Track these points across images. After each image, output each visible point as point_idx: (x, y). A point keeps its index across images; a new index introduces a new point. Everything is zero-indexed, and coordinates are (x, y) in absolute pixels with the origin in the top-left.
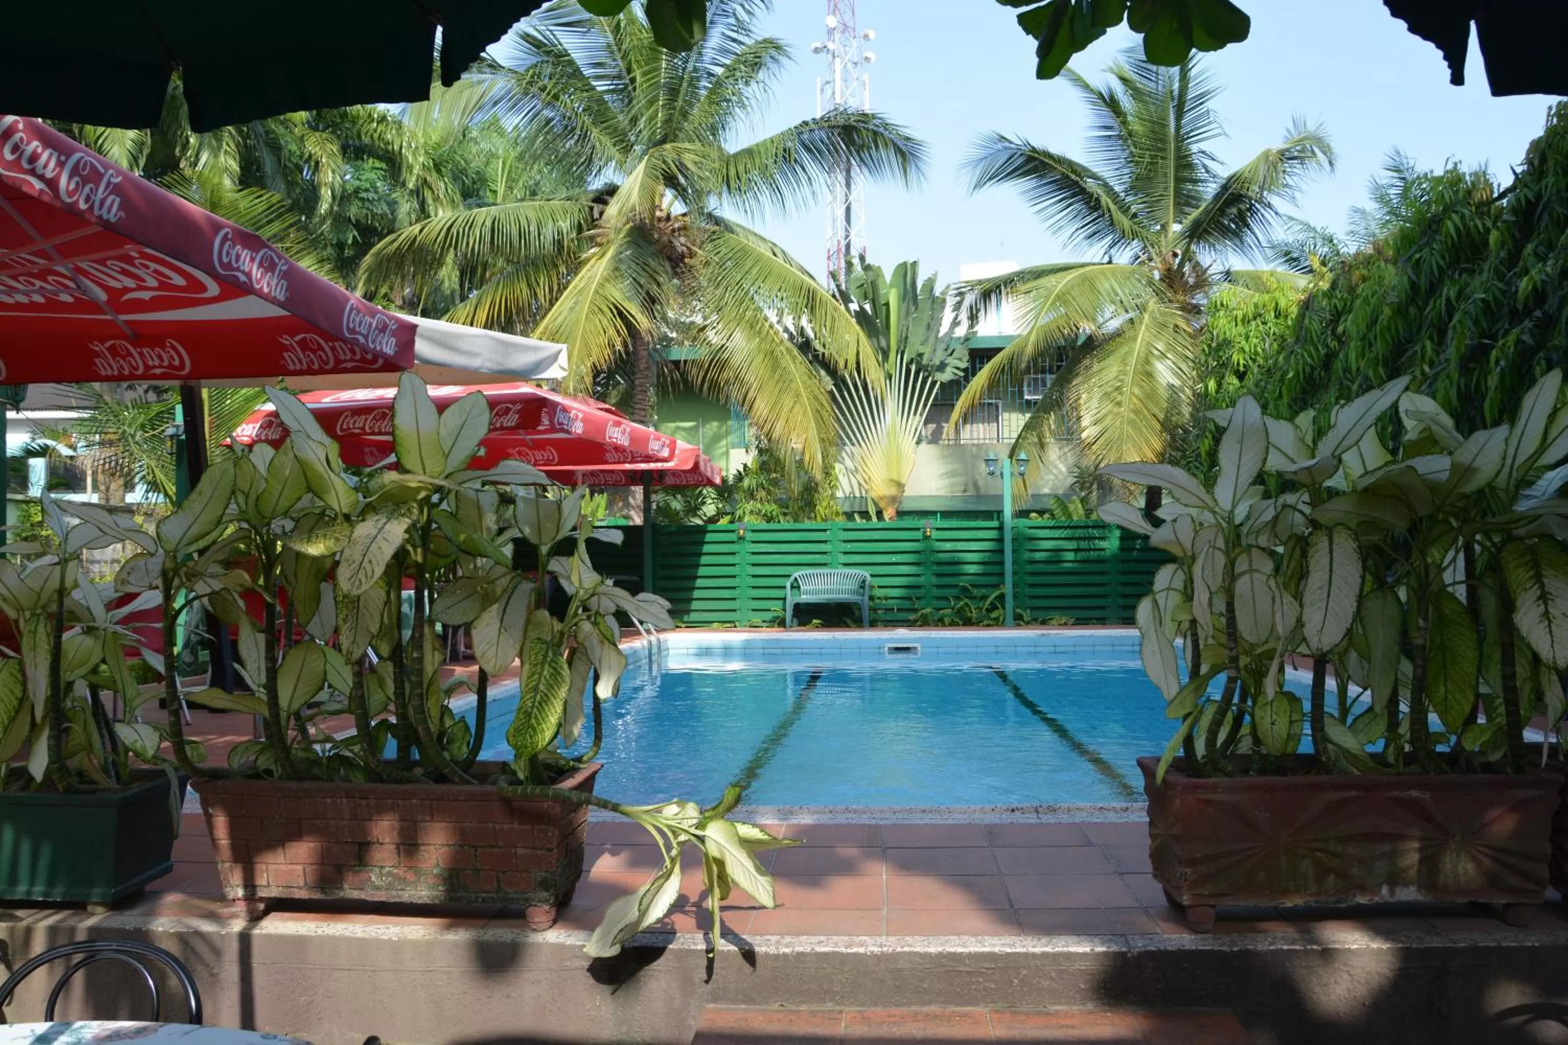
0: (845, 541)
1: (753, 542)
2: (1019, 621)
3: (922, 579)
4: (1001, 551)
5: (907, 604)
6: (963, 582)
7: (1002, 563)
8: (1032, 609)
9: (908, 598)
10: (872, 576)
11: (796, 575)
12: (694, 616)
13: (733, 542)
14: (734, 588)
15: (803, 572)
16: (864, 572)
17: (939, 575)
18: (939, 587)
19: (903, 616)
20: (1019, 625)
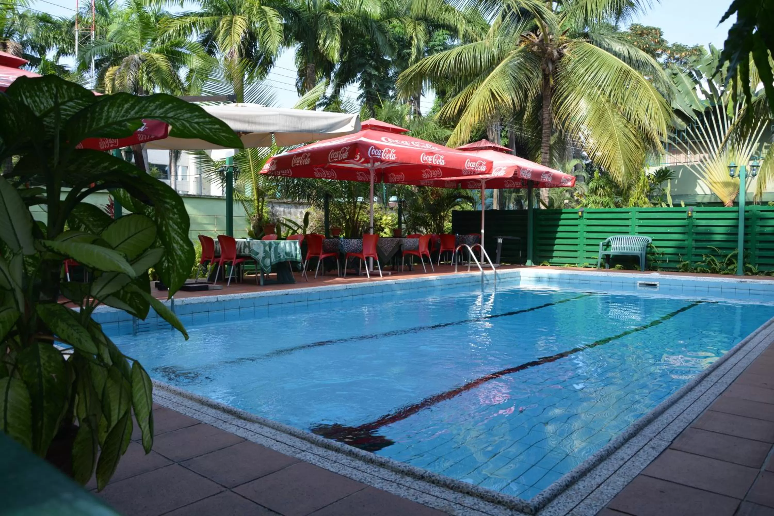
0: (640, 219)
1: (588, 219)
2: (747, 272)
3: (686, 243)
4: (736, 226)
5: (675, 258)
6: (713, 245)
7: (737, 234)
8: (760, 265)
9: (677, 254)
10: (653, 240)
11: (609, 238)
12: (554, 260)
13: (577, 219)
14: (577, 245)
15: (614, 237)
16: (649, 238)
17: (696, 241)
18: (696, 248)
19: (673, 265)
20: (747, 275)
